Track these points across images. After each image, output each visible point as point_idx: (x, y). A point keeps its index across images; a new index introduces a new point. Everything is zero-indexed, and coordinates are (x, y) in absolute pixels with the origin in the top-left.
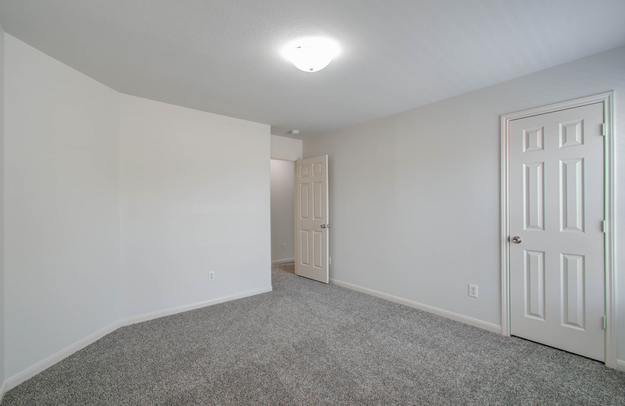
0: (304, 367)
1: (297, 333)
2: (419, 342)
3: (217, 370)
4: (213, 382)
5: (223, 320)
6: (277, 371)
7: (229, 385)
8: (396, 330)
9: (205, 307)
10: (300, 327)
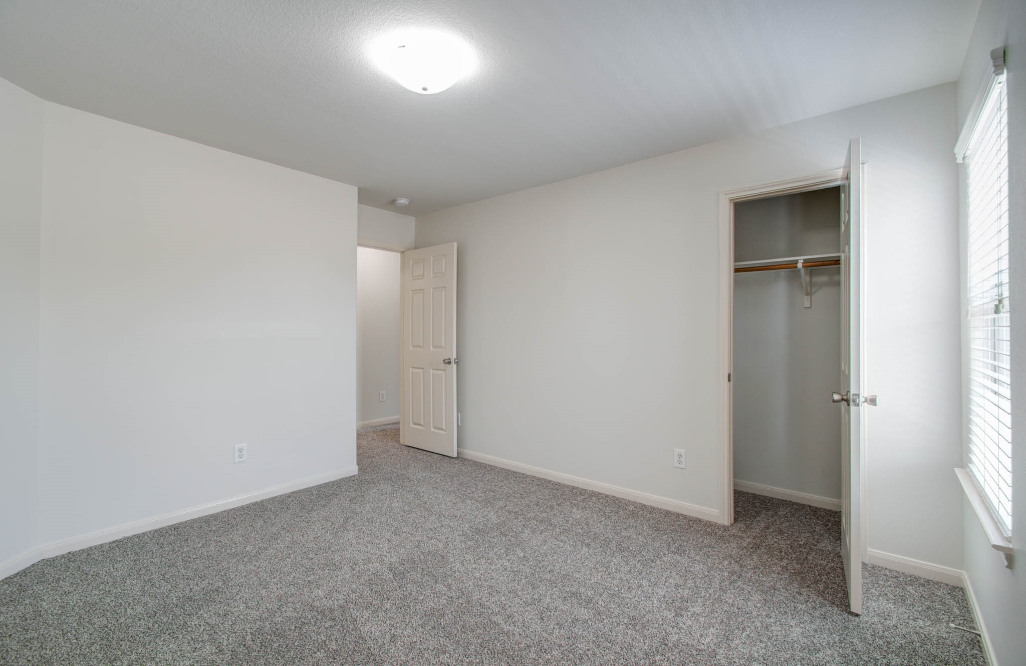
0: (406, 604)
1: (397, 545)
2: (599, 544)
3: (240, 627)
4: (229, 651)
5: (260, 532)
6: (357, 616)
7: (261, 654)
8: (564, 529)
9: (225, 511)
10: (404, 535)
